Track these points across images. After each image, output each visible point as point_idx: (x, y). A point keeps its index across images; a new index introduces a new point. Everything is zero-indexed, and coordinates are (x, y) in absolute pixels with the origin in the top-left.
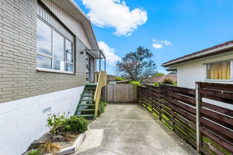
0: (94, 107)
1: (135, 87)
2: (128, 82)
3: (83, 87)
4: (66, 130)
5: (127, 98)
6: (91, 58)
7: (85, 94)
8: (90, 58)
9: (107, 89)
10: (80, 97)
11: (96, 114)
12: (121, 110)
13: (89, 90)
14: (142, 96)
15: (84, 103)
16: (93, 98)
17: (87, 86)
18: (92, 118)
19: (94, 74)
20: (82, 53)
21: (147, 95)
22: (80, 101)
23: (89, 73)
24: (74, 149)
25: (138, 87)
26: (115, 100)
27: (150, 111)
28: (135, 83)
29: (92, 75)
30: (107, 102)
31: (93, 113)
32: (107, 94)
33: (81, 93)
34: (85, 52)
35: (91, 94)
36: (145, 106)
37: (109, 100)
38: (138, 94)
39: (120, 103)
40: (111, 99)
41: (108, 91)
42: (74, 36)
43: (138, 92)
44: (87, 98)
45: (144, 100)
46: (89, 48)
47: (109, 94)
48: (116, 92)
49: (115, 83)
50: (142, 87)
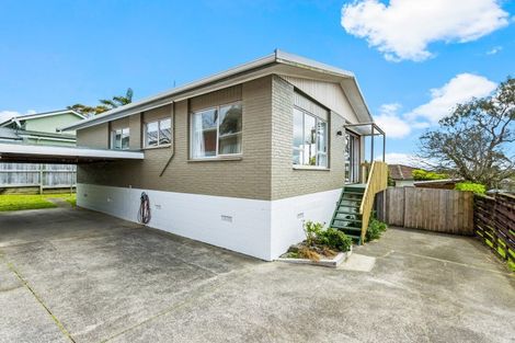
0: (360, 225)
1: (466, 196)
2: (450, 185)
3: (340, 191)
4: (323, 243)
5: (441, 222)
6: (355, 137)
7: (344, 203)
8: (352, 138)
9: (388, 198)
10: (335, 206)
11: (363, 237)
12: (419, 242)
13: (351, 196)
14: (485, 219)
15: (343, 216)
16: (358, 210)
17: (346, 189)
18: (356, 242)
19: (361, 166)
20: (339, 133)
21: (497, 219)
22: (336, 213)
23: (351, 165)
24: (335, 264)
25: (476, 198)
26: (407, 223)
27: (500, 257)
28: (468, 186)
29: (357, 168)
30: (387, 222)
31: (359, 233)
32: (387, 207)
33: (338, 199)
34: (344, 131)
35: (354, 204)
36: (491, 245)
37: (391, 220)
38: (476, 217)
39: (421, 229)
40: (399, 219)
41: (391, 202)
42: (328, 110)
43: (476, 210)
44: (347, 210)
45: (489, 230)
46: (354, 122)
47: (392, 209)
48: (411, 204)
49: (412, 184)
50: (483, 199)
